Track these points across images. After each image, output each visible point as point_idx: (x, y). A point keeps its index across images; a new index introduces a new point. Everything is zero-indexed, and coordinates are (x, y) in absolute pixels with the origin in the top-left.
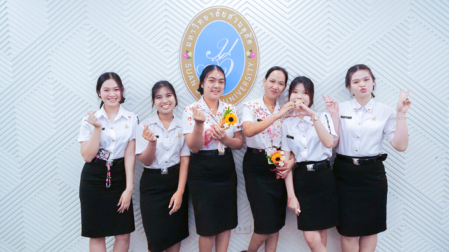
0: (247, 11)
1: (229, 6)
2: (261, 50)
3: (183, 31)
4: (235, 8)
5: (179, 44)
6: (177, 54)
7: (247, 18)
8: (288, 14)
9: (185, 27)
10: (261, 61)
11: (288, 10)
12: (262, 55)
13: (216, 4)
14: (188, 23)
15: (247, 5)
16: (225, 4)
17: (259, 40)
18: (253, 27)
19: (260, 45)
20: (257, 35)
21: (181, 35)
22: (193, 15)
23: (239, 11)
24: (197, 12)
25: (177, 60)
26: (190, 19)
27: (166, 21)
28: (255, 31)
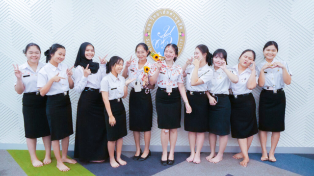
0: (180, 11)
1: (171, 8)
2: (187, 32)
3: (145, 21)
4: (174, 9)
5: (143, 28)
6: (142, 34)
7: (180, 14)
8: (202, 13)
9: (147, 19)
10: (187, 38)
11: (202, 11)
12: (187, 35)
13: (164, 7)
14: (148, 17)
15: (180, 8)
16: (168, 7)
17: (186, 27)
18: (183, 19)
19: (187, 29)
20: (185, 24)
21: (144, 24)
22: (151, 13)
23: (176, 11)
24: (153, 11)
25: (142, 37)
26: (149, 15)
27: (136, 16)
28: (184, 22)
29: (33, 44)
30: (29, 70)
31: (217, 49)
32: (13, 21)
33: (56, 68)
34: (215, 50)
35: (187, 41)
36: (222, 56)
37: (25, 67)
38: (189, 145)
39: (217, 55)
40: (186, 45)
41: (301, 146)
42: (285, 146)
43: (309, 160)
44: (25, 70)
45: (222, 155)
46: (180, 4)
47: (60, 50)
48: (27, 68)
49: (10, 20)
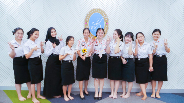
0: (106, 10)
2: (110, 22)
3: (85, 15)
4: (102, 9)
5: (84, 20)
6: (83, 23)
7: (106, 12)
8: (118, 11)
10: (110, 25)
11: (118, 10)
12: (110, 24)
13: (96, 7)
14: (87, 13)
15: (106, 8)
16: (99, 8)
17: (109, 19)
18: (107, 15)
19: (109, 20)
20: (109, 17)
21: (85, 17)
22: (89, 11)
23: (103, 10)
24: (90, 10)
25: (83, 25)
26: (88, 12)
27: (80, 12)
29: (19, 29)
30: (17, 44)
31: (127, 32)
32: (8, 15)
33: (34, 42)
34: (126, 33)
35: (109, 27)
36: (130, 36)
37: (14, 42)
38: (110, 88)
39: (127, 36)
40: (109, 29)
41: (175, 89)
42: (166, 89)
43: (180, 97)
44: (14, 44)
45: (129, 94)
46: (106, 6)
47: (36, 32)
48: (15, 43)
49: (6, 14)
